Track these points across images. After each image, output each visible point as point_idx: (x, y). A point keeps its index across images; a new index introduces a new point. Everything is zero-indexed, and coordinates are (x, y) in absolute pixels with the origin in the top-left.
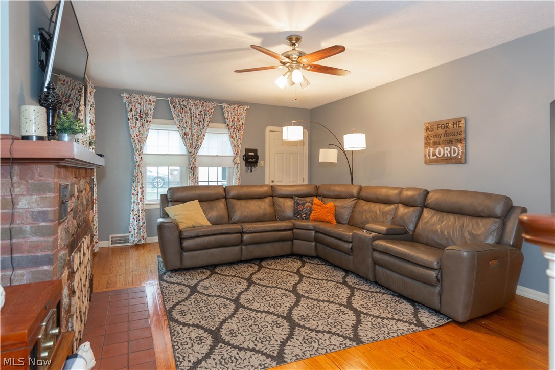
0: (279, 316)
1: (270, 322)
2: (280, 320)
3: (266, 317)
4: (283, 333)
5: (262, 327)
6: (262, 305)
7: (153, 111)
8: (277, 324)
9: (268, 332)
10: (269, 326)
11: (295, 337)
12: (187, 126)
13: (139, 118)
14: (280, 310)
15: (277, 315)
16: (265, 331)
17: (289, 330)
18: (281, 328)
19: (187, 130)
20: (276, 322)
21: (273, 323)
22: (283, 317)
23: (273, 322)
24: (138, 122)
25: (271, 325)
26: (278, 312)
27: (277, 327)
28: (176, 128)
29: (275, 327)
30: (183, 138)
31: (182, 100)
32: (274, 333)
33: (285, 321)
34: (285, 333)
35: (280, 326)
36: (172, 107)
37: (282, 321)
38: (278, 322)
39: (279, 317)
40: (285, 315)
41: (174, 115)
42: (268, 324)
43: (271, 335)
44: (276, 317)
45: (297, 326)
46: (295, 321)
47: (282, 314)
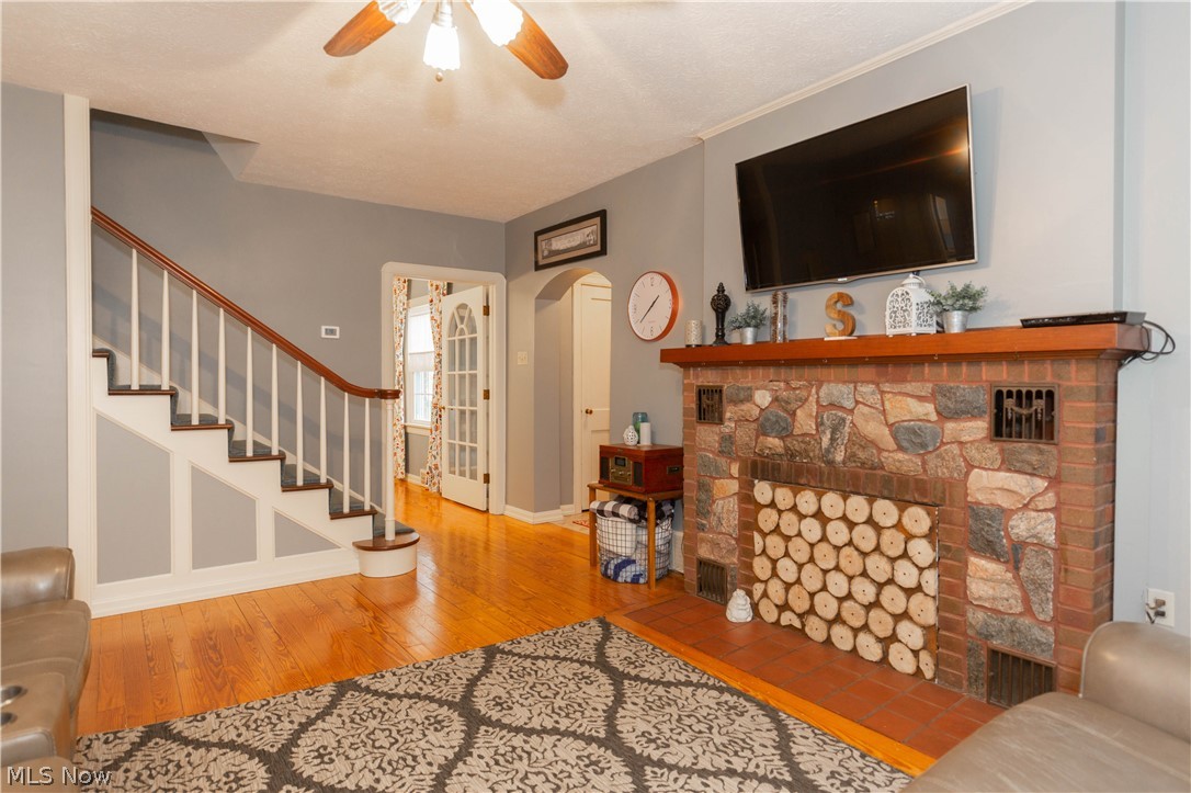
0: (499, 724)
1: (516, 706)
2: (495, 715)
3: (530, 719)
4: (487, 686)
5: (533, 696)
6: (549, 755)
8: (501, 704)
9: (516, 686)
10: (518, 698)
11: (465, 681)
14: (497, 742)
15: (503, 726)
16: (523, 688)
17: (475, 693)
18: (491, 697)
20: (503, 708)
21: (510, 704)
22: (488, 722)
23: (511, 708)
25: (514, 700)
26: (501, 734)
27: (500, 698)
29: (505, 696)
32: (505, 685)
33: (483, 712)
34: (482, 687)
35: (494, 699)
37: (490, 713)
38: (499, 708)
39: (499, 720)
40: (483, 728)
42: (521, 701)
43: (511, 681)
44: (505, 721)
45: (456, 703)
46: (460, 715)
47: (491, 729)
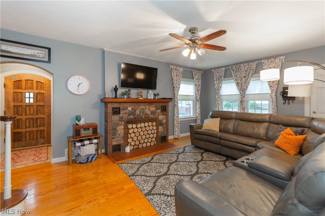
7: (224, 75)
12: (239, 79)
13: (218, 79)
19: (239, 81)
24: (217, 81)
28: (233, 81)
30: (237, 86)
31: (237, 65)
36: (232, 70)
41: (233, 75)
